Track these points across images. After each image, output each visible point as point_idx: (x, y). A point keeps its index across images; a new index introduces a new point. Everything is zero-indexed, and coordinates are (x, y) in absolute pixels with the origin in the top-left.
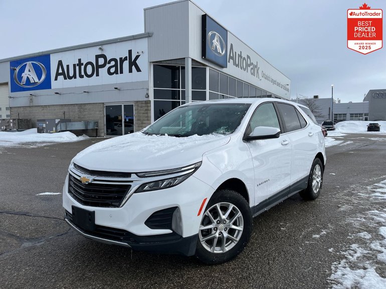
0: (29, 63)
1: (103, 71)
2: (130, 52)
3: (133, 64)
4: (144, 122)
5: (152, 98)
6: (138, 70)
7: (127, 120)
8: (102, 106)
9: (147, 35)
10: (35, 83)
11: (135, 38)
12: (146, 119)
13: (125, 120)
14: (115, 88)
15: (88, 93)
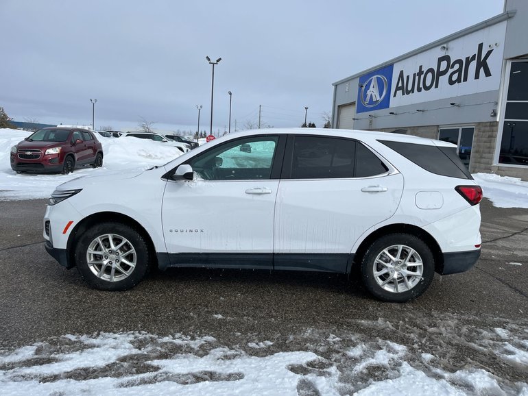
0: (374, 78)
1: (444, 80)
2: (481, 46)
3: (483, 64)
4: (484, 155)
5: (500, 118)
6: (488, 74)
7: (463, 152)
8: (436, 129)
9: (507, 16)
10: (377, 101)
11: (488, 24)
12: (487, 150)
14: (452, 104)
15: (423, 111)
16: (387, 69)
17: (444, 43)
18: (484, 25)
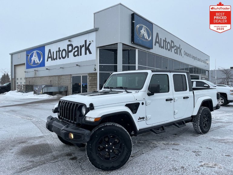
0: (35, 52)
1: (71, 54)
2: (86, 41)
3: (87, 49)
4: (93, 87)
5: (98, 72)
6: (90, 53)
8: (70, 76)
9: (96, 30)
10: (38, 63)
11: (88, 32)
13: (83, 85)
14: (77, 65)
15: (63, 68)
16: (41, 48)
17: (69, 38)
18: (87, 32)
